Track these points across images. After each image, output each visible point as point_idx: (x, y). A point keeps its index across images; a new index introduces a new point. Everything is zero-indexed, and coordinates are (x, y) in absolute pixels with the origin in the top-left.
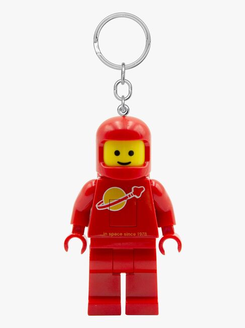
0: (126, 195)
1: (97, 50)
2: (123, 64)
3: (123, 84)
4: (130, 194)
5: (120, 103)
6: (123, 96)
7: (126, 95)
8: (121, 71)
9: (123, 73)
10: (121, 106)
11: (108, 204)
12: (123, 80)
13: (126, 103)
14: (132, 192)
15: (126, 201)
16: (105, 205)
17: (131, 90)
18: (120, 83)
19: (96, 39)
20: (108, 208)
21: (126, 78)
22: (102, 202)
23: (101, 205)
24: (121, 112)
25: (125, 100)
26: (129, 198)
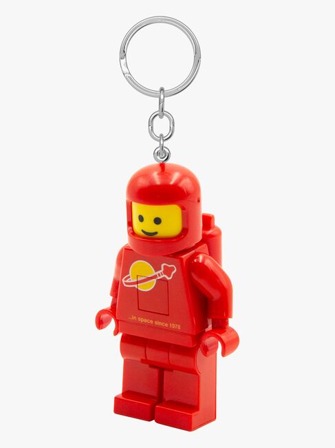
0: (154, 273)
1: (125, 70)
2: (162, 89)
3: (161, 117)
4: (159, 272)
5: (157, 144)
6: (161, 135)
7: (166, 133)
8: (158, 99)
9: (161, 102)
10: (159, 149)
11: (136, 280)
12: (162, 112)
13: (166, 144)
14: (162, 271)
15: (155, 280)
16: (132, 281)
17: (173, 125)
18: (158, 117)
19: (123, 53)
20: (136, 286)
21: (165, 109)
22: (129, 277)
23: (127, 281)
24: (158, 157)
25: (164, 141)
26: (159, 278)
